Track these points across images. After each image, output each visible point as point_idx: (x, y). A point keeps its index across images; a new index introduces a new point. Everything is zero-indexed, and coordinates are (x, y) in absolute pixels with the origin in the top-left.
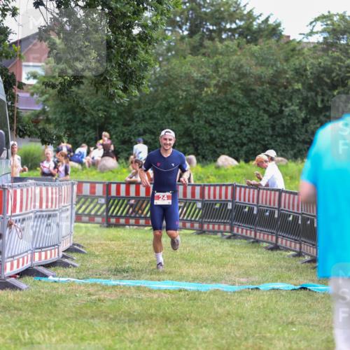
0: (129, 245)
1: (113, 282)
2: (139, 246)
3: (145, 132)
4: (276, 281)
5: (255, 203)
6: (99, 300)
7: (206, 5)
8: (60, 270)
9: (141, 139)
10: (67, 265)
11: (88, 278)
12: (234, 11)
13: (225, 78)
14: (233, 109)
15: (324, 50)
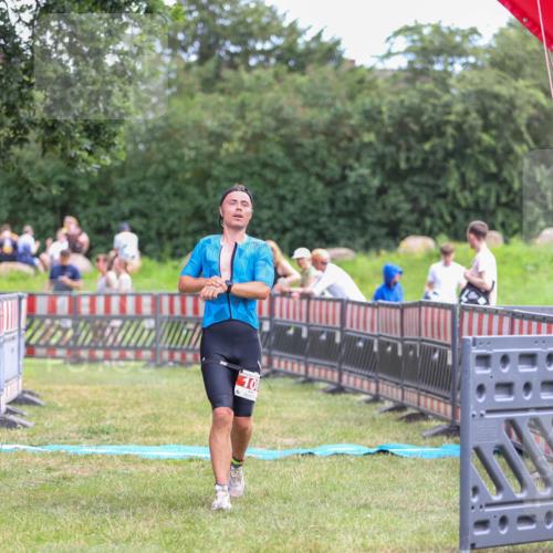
0: (111, 390)
1: (85, 449)
2: (126, 392)
3: (132, 214)
4: (340, 441)
5: (304, 321)
6: (64, 478)
7: (224, 14)
8: (4, 433)
9: (125, 225)
10: (12, 425)
11: (46, 444)
12: (269, 24)
13: (255, 127)
14: (270, 175)
15: (408, 80)
